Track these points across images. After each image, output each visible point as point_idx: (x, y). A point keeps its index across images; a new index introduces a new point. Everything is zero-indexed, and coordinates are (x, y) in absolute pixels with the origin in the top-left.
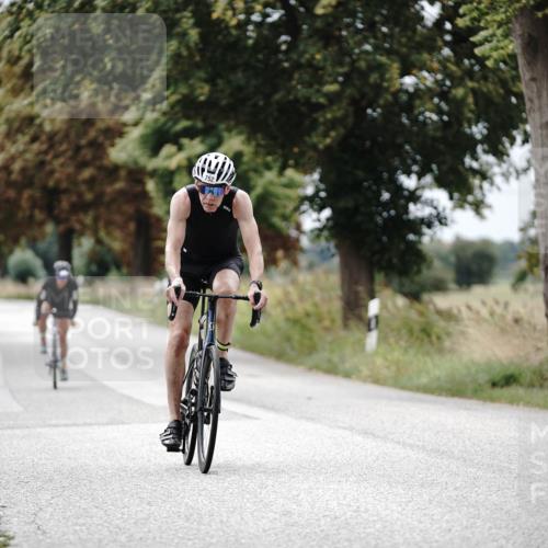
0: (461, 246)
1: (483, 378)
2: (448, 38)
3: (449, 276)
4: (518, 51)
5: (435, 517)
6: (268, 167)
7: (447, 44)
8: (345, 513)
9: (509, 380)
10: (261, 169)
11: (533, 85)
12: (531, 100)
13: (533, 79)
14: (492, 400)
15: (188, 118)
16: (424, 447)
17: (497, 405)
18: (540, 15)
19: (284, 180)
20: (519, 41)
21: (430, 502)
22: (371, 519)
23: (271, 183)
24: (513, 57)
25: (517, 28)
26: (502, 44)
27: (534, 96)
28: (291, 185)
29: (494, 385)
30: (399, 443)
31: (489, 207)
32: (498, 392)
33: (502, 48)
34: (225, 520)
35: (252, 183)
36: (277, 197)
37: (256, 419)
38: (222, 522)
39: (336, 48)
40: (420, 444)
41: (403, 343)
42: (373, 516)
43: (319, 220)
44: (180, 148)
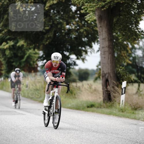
0: (80, 71)
1: (85, 105)
2: (78, 16)
3: (77, 78)
4: (97, 19)
5: (71, 142)
6: (30, 49)
7: (78, 17)
8: (47, 140)
9: (92, 106)
10: (28, 49)
11: (101, 28)
12: (100, 32)
13: (101, 27)
14: (87, 111)
15: (9, 35)
16: (69, 123)
17: (89, 112)
18: (103, 9)
19: (34, 52)
20: (97, 17)
21: (70, 137)
22: (54, 142)
23: (31, 53)
24: (95, 20)
25: (97, 13)
26: (92, 17)
27: (101, 31)
28: (36, 53)
29: (88, 107)
30: (62, 122)
31: (86, 60)
32: (89, 109)
33: (93, 18)
34: (16, 141)
35: (26, 53)
36: (32, 57)
37: (25, 115)
38: (15, 141)
39: (49, 18)
40: (68, 122)
41: (64, 96)
42: (55, 141)
43: (43, 63)
44: (7, 43)
